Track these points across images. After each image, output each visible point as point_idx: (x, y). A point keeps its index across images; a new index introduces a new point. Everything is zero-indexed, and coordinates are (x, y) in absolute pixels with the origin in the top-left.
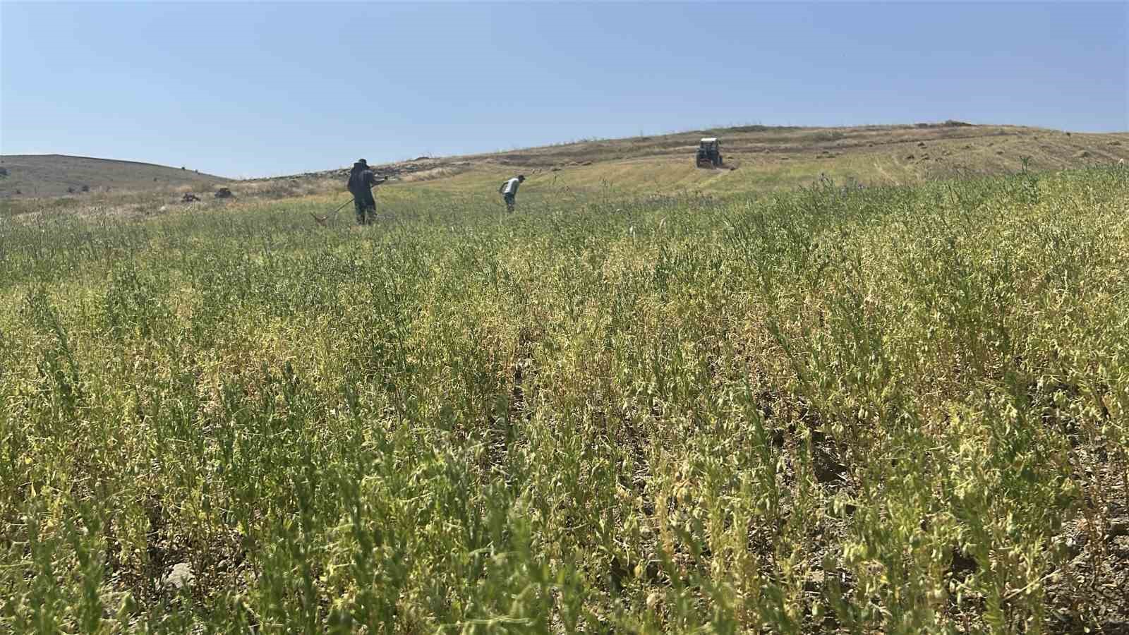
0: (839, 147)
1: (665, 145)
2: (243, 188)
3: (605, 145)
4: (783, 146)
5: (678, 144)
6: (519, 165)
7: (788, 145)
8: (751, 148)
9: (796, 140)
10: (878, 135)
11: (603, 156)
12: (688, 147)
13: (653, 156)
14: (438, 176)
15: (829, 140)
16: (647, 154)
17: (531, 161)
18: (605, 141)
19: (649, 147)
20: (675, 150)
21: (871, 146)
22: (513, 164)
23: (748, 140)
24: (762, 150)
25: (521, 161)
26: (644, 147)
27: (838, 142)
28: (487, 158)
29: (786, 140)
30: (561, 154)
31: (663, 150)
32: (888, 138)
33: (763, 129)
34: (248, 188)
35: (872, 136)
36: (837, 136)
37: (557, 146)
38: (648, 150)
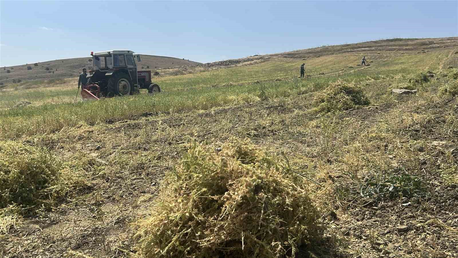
0: (431, 48)
1: (353, 48)
2: (166, 71)
3: (329, 48)
4: (405, 48)
5: (359, 47)
6: (291, 58)
7: (407, 47)
8: (390, 49)
9: (412, 45)
10: (450, 42)
11: (326, 53)
12: (363, 49)
13: (347, 53)
14: (254, 63)
15: (427, 45)
16: (345, 52)
17: (296, 56)
18: (329, 47)
19: (346, 49)
20: (357, 50)
21: (445, 47)
22: (289, 58)
23: (389, 46)
24: (394, 49)
25: (291, 56)
26: (345, 49)
27: (430, 46)
28: (279, 55)
29: (407, 45)
30: (310, 53)
31: (352, 50)
32: (454, 44)
33: (401, 40)
34: (168, 71)
35: (447, 42)
36: (431, 43)
37: (309, 49)
38: (346, 50)
